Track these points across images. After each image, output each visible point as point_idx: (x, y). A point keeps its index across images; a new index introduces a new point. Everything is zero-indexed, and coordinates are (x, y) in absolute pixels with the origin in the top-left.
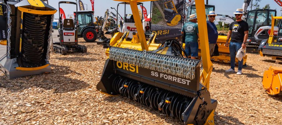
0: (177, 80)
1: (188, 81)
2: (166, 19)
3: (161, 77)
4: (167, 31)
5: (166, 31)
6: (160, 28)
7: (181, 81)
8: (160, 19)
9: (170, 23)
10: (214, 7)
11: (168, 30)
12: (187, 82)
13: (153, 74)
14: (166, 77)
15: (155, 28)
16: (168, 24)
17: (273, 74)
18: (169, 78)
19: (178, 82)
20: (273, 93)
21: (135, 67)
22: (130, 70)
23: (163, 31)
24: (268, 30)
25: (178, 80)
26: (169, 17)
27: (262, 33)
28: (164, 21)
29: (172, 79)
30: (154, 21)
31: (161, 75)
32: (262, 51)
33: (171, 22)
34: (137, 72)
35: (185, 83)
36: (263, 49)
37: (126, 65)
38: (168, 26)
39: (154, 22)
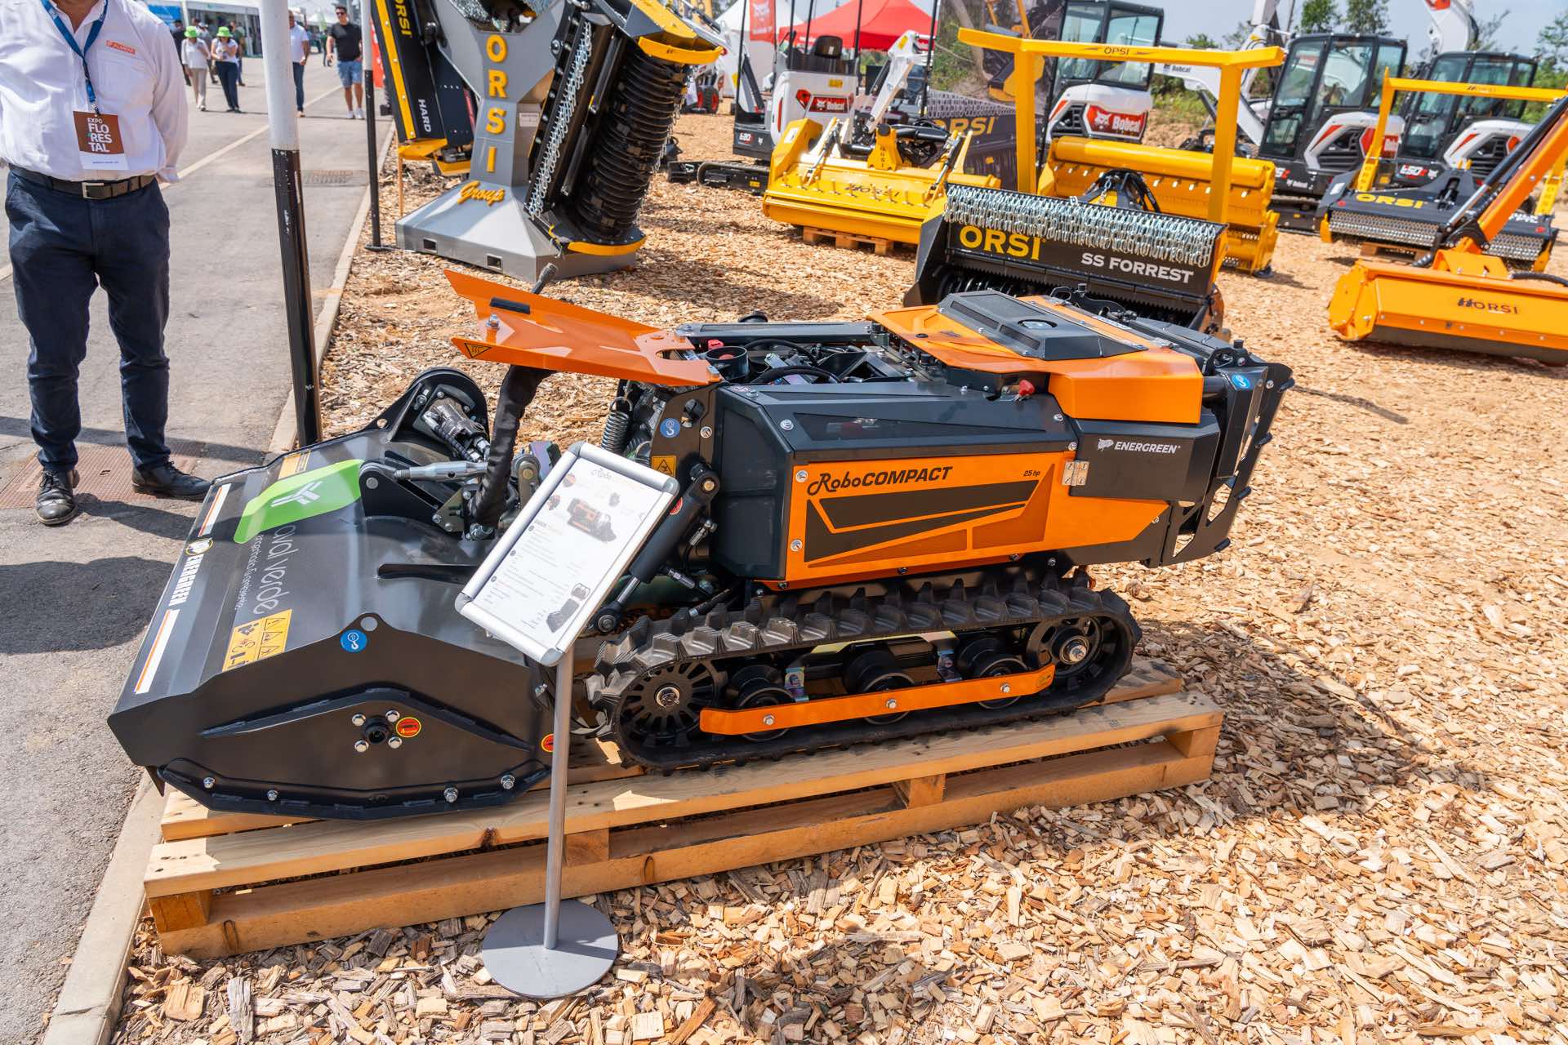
0: (1157, 273)
1: (1188, 274)
2: (988, 70)
3: (1111, 267)
4: (987, 124)
5: (984, 120)
6: (959, 108)
7: (1169, 274)
8: (965, 69)
9: (1000, 86)
10: (1159, 14)
11: (988, 118)
12: (1183, 276)
13: (1087, 260)
14: (1126, 266)
15: (942, 108)
16: (994, 92)
17: (1363, 280)
18: (1136, 268)
19: (1160, 276)
20: (1354, 334)
21: (1030, 244)
22: (1011, 251)
23: (970, 119)
24: (1362, 129)
25: (1161, 272)
26: (1001, 63)
27: (1336, 142)
28: (980, 79)
29: (1144, 271)
30: (940, 76)
31: (1113, 262)
32: (1329, 220)
33: (1008, 84)
34: (1035, 256)
35: (1179, 278)
36: (1335, 215)
37: (995, 237)
38: (992, 99)
39: (940, 82)
